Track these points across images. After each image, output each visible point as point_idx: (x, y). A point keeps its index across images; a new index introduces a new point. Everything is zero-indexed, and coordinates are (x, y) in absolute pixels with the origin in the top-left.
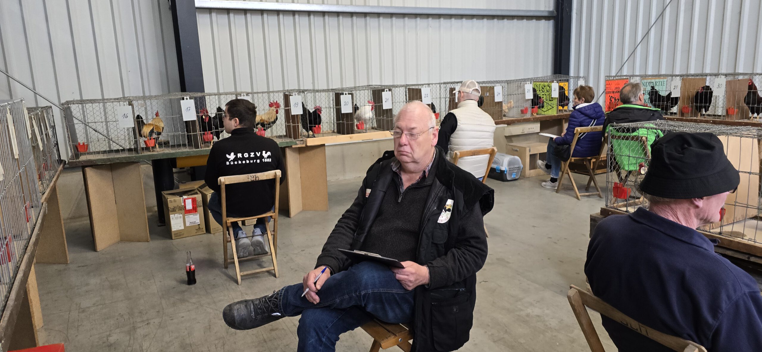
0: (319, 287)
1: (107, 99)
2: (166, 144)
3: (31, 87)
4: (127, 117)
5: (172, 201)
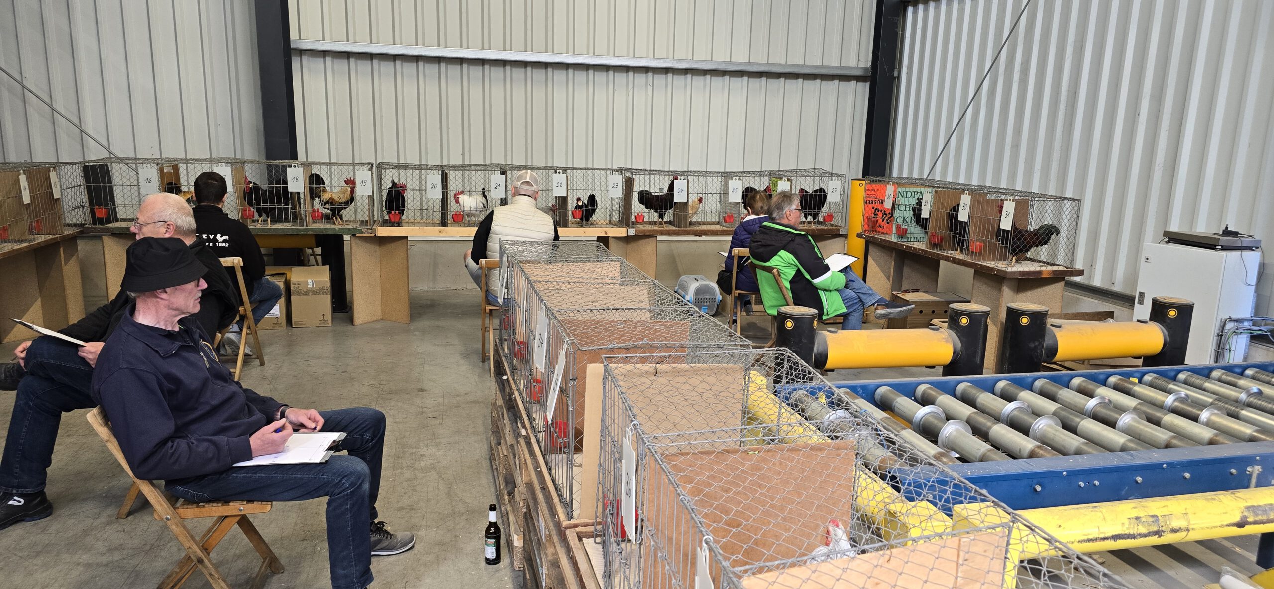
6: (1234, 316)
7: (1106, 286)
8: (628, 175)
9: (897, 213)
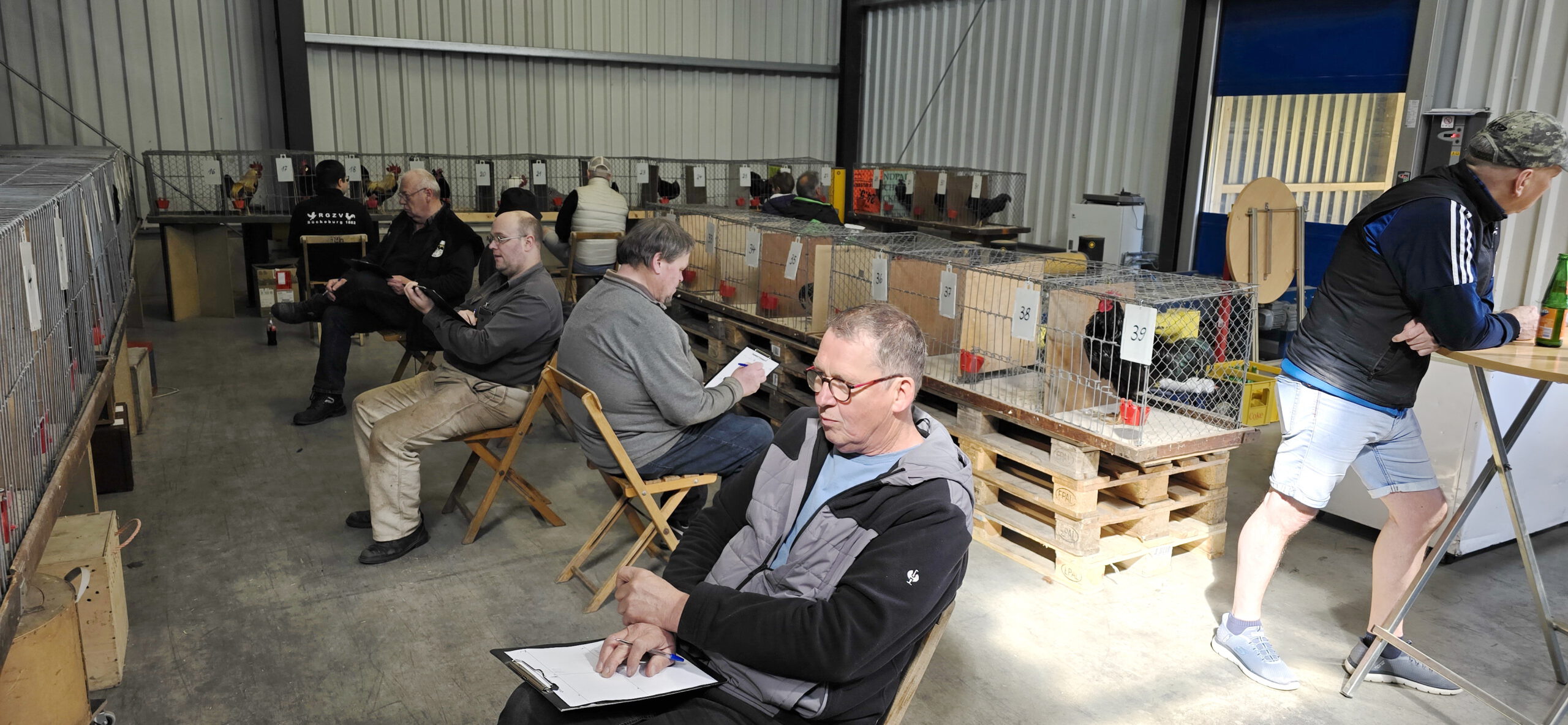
0: (334, 289)
1: (192, 152)
2: (258, 209)
3: (99, 129)
4: (213, 173)
5: (262, 273)
6: (1130, 252)
7: (1044, 244)
8: (653, 163)
9: (884, 193)
